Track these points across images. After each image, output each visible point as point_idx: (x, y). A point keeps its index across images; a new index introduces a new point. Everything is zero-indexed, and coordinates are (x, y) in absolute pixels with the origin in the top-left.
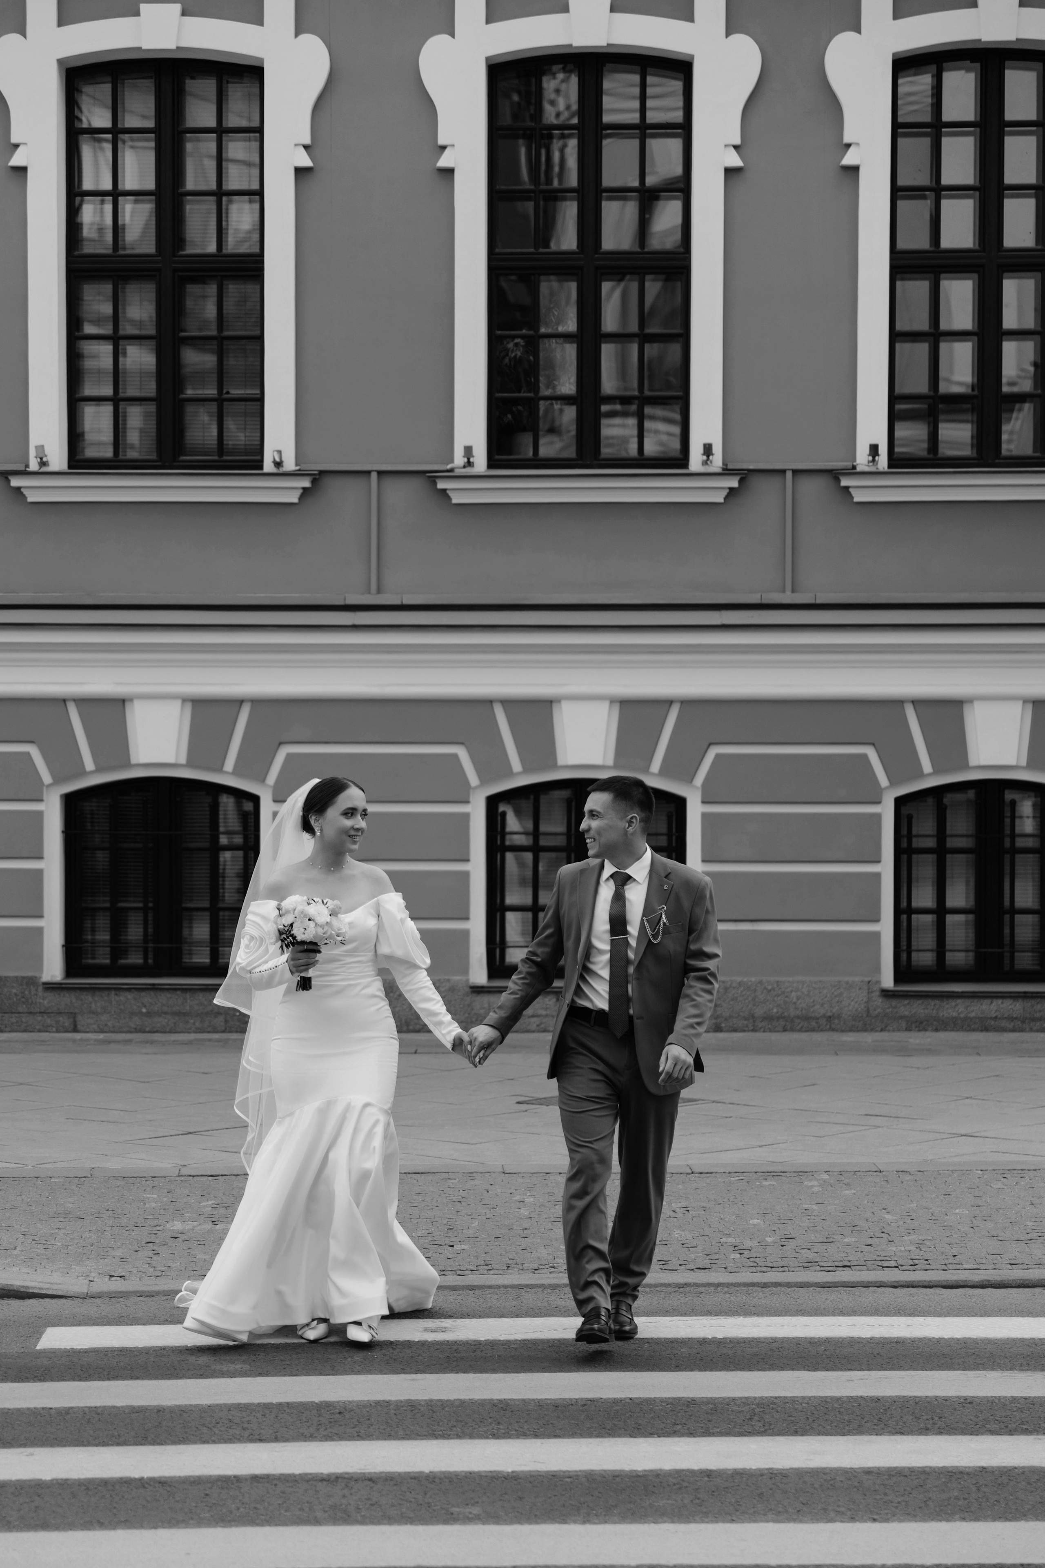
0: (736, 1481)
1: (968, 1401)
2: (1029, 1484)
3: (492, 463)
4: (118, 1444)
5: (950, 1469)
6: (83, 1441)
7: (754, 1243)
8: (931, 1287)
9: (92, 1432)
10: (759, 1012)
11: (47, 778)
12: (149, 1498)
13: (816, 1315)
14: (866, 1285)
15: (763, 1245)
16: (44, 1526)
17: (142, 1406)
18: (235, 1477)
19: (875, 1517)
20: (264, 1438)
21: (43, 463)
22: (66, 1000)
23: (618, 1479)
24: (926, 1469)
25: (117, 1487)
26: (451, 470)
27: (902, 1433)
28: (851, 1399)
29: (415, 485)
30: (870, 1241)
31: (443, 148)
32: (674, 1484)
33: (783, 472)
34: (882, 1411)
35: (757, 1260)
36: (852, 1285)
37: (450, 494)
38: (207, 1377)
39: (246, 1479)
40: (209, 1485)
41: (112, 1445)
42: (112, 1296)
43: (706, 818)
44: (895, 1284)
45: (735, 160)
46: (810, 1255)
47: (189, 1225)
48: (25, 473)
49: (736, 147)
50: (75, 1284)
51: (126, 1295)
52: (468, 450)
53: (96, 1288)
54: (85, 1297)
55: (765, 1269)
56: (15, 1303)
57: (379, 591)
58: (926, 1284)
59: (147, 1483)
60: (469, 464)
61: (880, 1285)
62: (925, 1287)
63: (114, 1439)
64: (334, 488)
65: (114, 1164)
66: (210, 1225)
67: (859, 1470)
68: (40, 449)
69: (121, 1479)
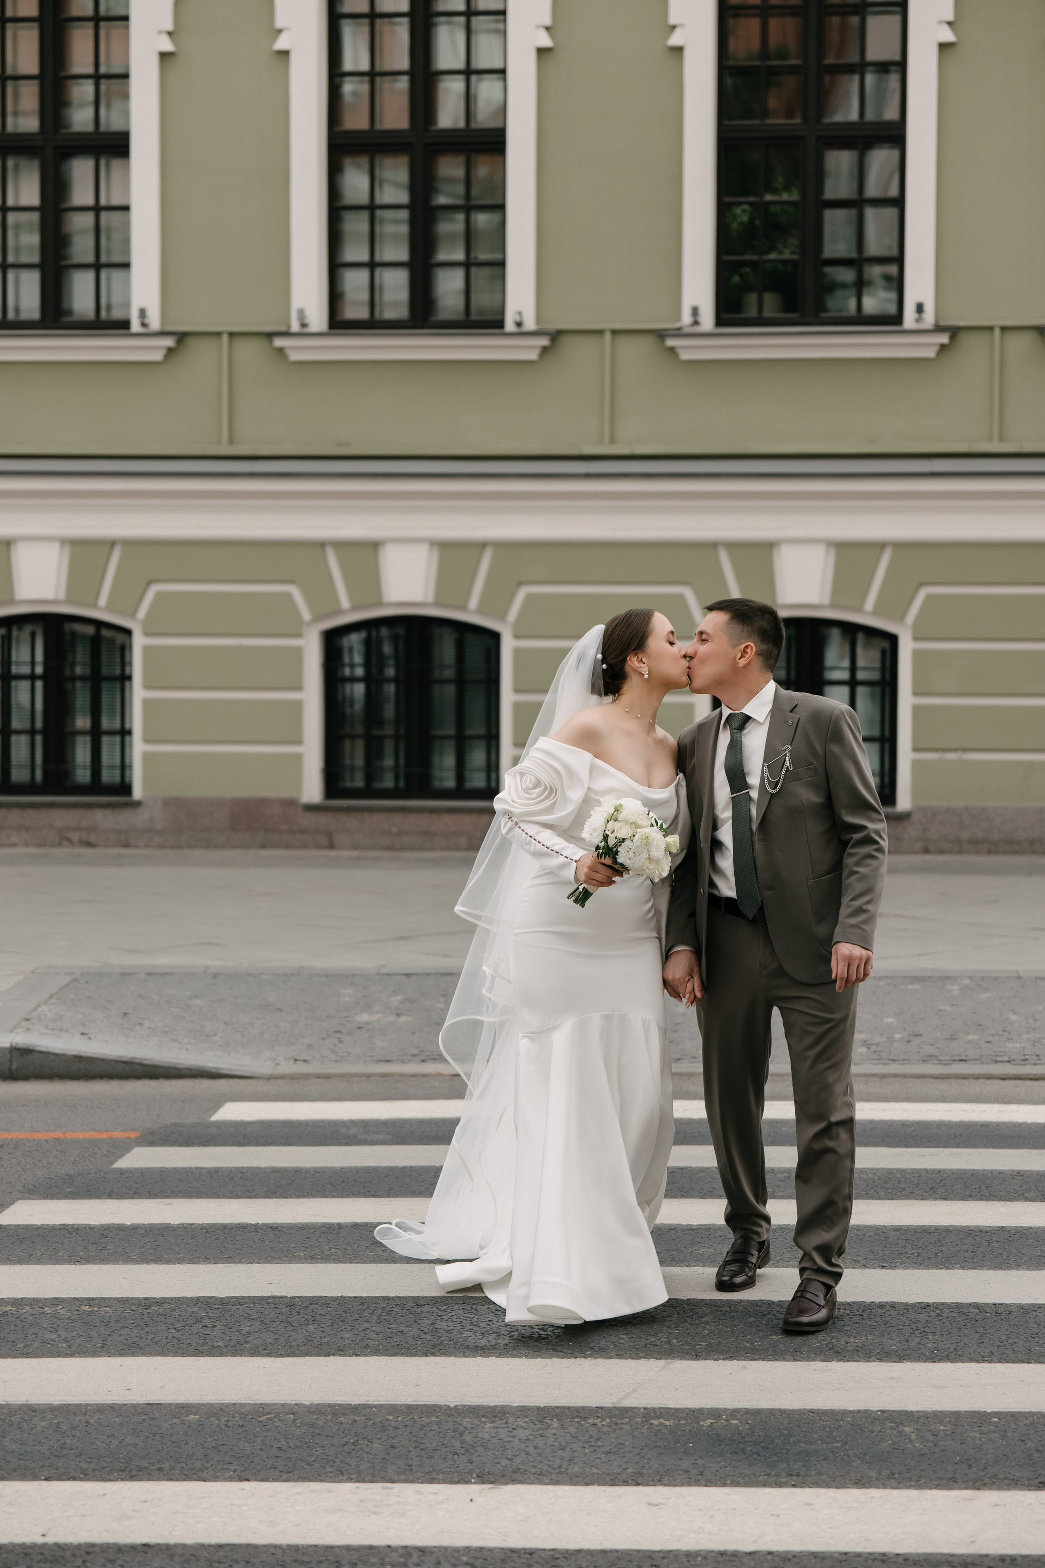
0: (777, 1234)
1: (1020, 1174)
2: (1037, 1241)
3: (720, 321)
4: (249, 1197)
5: (972, 1228)
6: (219, 1195)
7: (884, 1039)
8: (1036, 1080)
9: (231, 1187)
10: (965, 835)
11: (306, 615)
12: (256, 1240)
13: (920, 1101)
14: (977, 1077)
15: (891, 1040)
16: (159, 1260)
17: (283, 1168)
18: (338, 1224)
19: (884, 1265)
20: (378, 1194)
21: (304, 325)
22: (324, 820)
23: (673, 1232)
24: (950, 1228)
25: (233, 1231)
26: (679, 329)
27: (945, 1199)
28: (914, 1171)
29: (645, 344)
30: (990, 1039)
31: (674, 27)
32: (720, 1236)
33: (991, 329)
34: (937, 1181)
35: (882, 1054)
36: (964, 1077)
37: (680, 351)
38: (351, 1145)
39: (347, 1226)
40: (313, 1230)
41: (244, 1198)
42: (294, 1077)
43: (916, 653)
44: (1004, 1077)
45: (948, 36)
46: (931, 1050)
47: (375, 1017)
48: (287, 334)
49: (950, 24)
50: (263, 1067)
51: (306, 1077)
52: (695, 311)
53: (280, 1070)
54: (269, 1078)
55: (887, 1062)
56: (206, 1083)
57: (612, 441)
58: (1031, 1077)
59: (260, 1228)
60: (696, 323)
61: (990, 1077)
62: (1031, 1079)
63: (247, 1193)
64: (571, 347)
65: (321, 964)
66: (392, 1018)
67: (890, 1228)
68: (301, 312)
69: (239, 1224)
